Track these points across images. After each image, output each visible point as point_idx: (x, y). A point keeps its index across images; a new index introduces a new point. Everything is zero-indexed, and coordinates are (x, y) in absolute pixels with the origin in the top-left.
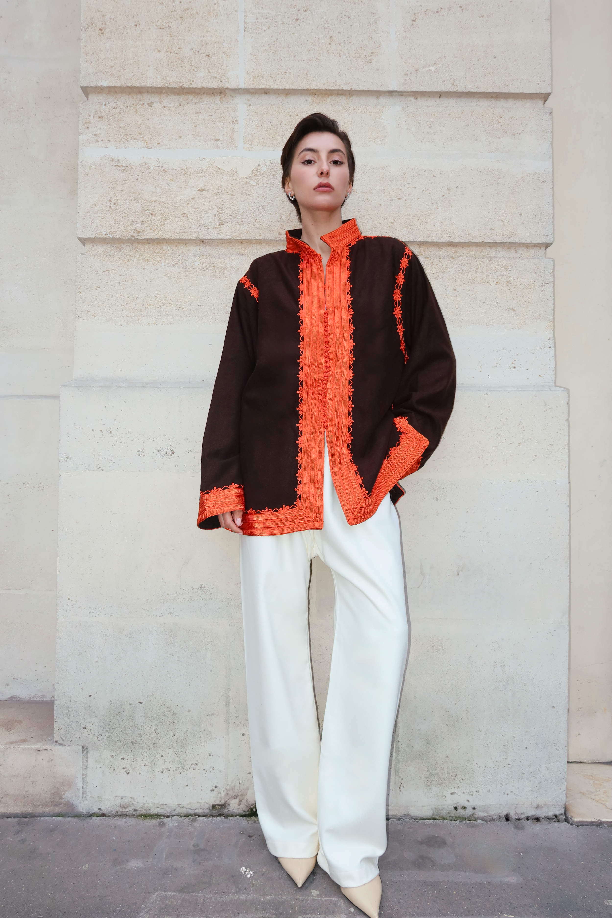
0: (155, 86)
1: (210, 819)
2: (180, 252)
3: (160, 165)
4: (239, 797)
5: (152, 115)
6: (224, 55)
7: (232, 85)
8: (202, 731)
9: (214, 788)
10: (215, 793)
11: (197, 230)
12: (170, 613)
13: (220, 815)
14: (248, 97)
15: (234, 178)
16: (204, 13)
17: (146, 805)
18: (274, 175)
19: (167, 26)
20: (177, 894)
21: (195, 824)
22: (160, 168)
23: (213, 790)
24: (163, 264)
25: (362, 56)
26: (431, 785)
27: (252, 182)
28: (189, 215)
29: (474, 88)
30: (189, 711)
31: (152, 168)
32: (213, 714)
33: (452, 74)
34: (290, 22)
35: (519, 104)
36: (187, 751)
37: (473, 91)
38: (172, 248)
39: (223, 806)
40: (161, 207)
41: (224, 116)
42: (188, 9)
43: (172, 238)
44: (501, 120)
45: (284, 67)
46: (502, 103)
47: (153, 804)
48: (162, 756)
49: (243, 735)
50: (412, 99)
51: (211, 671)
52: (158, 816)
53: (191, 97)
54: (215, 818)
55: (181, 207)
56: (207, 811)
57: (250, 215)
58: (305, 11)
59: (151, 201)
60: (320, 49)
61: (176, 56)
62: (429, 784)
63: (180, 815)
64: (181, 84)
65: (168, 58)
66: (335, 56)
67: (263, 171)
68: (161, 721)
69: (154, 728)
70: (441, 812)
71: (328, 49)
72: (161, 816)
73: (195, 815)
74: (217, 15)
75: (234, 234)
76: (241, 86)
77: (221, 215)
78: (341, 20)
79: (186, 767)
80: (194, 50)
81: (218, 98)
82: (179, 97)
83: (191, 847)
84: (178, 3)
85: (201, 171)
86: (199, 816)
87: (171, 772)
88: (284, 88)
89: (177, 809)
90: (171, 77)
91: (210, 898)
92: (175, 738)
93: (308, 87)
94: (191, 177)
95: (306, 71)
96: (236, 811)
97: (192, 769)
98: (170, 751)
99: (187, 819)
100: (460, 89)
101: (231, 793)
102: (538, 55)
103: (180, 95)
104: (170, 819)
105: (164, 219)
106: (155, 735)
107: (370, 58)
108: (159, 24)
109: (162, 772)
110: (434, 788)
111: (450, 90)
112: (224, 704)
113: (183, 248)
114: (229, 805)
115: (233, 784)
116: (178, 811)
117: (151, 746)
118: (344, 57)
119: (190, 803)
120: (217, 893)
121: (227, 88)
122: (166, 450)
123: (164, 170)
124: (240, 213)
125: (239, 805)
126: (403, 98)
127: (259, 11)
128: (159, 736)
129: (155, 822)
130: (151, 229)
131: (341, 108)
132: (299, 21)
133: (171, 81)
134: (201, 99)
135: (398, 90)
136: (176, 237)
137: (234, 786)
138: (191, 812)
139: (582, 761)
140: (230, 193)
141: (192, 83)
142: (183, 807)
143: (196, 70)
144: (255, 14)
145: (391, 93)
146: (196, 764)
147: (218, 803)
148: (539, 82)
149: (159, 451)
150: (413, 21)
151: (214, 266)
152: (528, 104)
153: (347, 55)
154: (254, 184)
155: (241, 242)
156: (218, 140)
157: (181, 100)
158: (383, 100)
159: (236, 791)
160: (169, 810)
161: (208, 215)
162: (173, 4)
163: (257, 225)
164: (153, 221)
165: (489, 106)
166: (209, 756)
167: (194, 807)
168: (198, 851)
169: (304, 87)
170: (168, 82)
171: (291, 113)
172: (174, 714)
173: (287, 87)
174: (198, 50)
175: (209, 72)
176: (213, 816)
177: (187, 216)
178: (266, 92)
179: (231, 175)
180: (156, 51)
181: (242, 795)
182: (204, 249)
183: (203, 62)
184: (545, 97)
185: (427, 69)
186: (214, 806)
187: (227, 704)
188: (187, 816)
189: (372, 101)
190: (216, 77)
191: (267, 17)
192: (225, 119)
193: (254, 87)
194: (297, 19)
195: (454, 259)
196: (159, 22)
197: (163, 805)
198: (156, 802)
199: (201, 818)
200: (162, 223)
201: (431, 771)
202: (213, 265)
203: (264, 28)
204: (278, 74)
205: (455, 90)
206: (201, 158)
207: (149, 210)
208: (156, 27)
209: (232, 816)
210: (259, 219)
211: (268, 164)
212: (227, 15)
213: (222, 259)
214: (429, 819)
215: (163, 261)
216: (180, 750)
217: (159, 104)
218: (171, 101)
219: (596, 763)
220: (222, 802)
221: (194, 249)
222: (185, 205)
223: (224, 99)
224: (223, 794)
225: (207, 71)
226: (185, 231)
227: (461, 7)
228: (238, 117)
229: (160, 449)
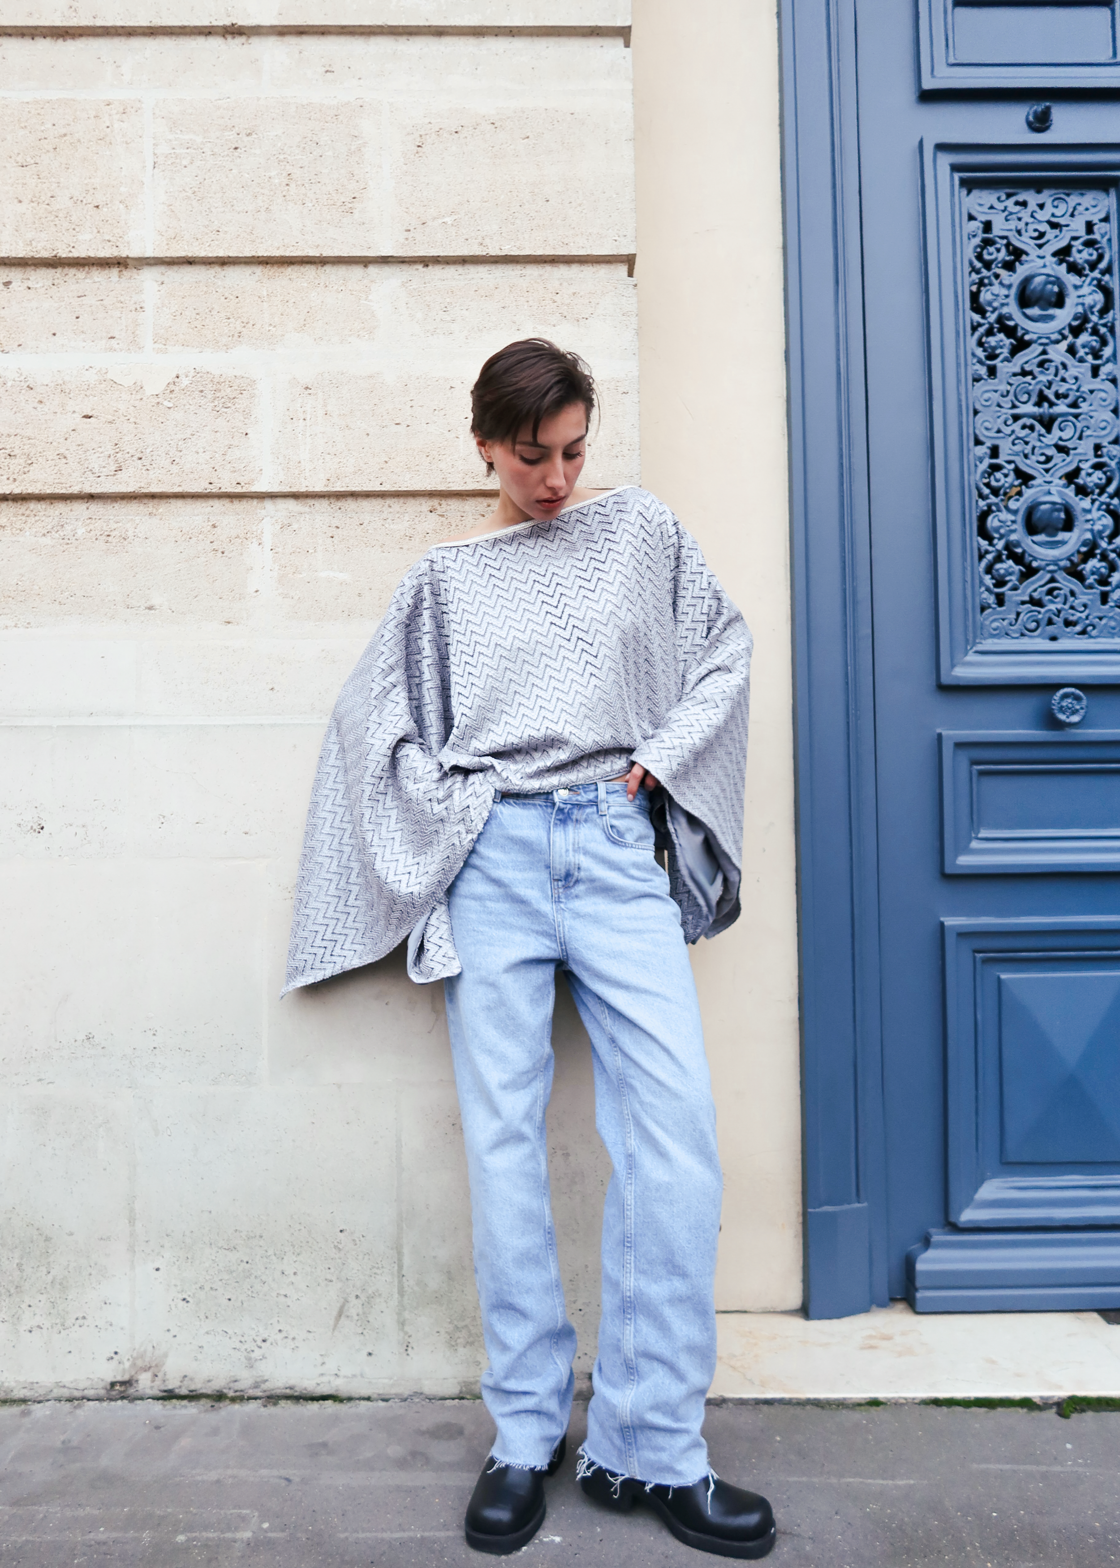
0: (14, 255)
1: (105, 1404)
2: (57, 513)
3: (22, 378)
4: (152, 1370)
5: (9, 301)
6: (121, 206)
7: (134, 251)
8: (93, 1265)
9: (113, 1355)
10: (114, 1363)
11: (81, 480)
12: (40, 1080)
13: (123, 1398)
14: (162, 269)
15: (139, 397)
16: (90, 141)
17: (6, 1384)
18: (202, 391)
19: (32, 162)
20: (7, 1508)
21: (79, 1412)
22: (22, 384)
23: (112, 1358)
24: (28, 533)
25: (340, 203)
26: (457, 1345)
27: (166, 403)
28: (68, 456)
29: (515, 249)
30: (71, 1234)
31: (9, 384)
32: (109, 1238)
33: (479, 228)
34: (226, 153)
35: (588, 271)
36: (70, 1297)
37: (513, 253)
38: (44, 507)
39: (127, 1383)
40: (24, 445)
41: (122, 300)
42: (65, 135)
43: (43, 492)
44: (557, 298)
45: (216, 223)
46: (563, 271)
47: (16, 1382)
48: (30, 1306)
49: (157, 1270)
50: (420, 267)
51: (105, 1169)
52: (24, 1401)
53: (72, 271)
54: (113, 1403)
55: (54, 444)
56: (102, 1392)
57: (164, 454)
58: (249, 135)
59: (9, 436)
60: (272, 193)
61: (46, 209)
62: (453, 1343)
63: (59, 1400)
64: (55, 253)
65: (34, 211)
66: (296, 204)
67: (183, 386)
68: (28, 1250)
69: (17, 1261)
70: (473, 1387)
71: (284, 193)
72: (29, 1400)
73: (83, 1398)
74: (111, 143)
75: (139, 485)
76: (149, 254)
77: (118, 455)
78: (304, 148)
79: (68, 1323)
80: (75, 199)
81: (115, 271)
82: (54, 271)
83: (58, 1444)
84: (49, 126)
85: (86, 387)
86: (89, 1400)
87: (44, 1331)
88: (215, 255)
89: (55, 1391)
90: (39, 242)
91: (56, 1513)
92: (50, 1277)
93: (254, 254)
94: (71, 396)
95: (250, 228)
96: (150, 1392)
97: (77, 1326)
98: (43, 1298)
99: (68, 1404)
100: (494, 251)
101: (139, 1363)
102: (615, 196)
103: (56, 268)
104: (41, 1404)
105: (30, 462)
106: (19, 1273)
107: (350, 205)
108: (19, 159)
109: (30, 1331)
110: (461, 1350)
111: (477, 253)
112: (127, 1221)
113: (61, 507)
114: (137, 1381)
115: (142, 1349)
116: (57, 1392)
117: (12, 1291)
118: (310, 205)
119: (76, 1380)
120: (68, 1506)
121: (128, 257)
122: (31, 824)
123: (28, 387)
124: (148, 450)
125: (153, 1381)
126: (405, 267)
127: (177, 136)
128: (25, 1274)
129: (15, 1410)
130: (8, 479)
131: (305, 285)
132: (239, 150)
133: (39, 248)
134: (88, 273)
135: (395, 255)
136: (48, 491)
137: (145, 1351)
138: (77, 1394)
139: (748, 1310)
140: (132, 420)
141: (73, 250)
142: (64, 1387)
143: (77, 230)
144: (170, 140)
145: (385, 260)
146: (84, 1318)
147: (119, 1378)
148: (616, 238)
149: (19, 825)
150: (419, 146)
151: (109, 536)
152: (602, 271)
153: (315, 201)
154: (170, 405)
155: (153, 496)
156: (113, 338)
157: (58, 275)
158: (373, 270)
159: (147, 1359)
160: (42, 1392)
161: (97, 455)
162: (43, 128)
163: (175, 469)
164: (11, 466)
165: (541, 276)
166: (103, 1305)
167: (81, 1386)
168: (66, 1448)
169: (248, 254)
170: (34, 250)
171: (226, 295)
172: (48, 1239)
173: (221, 254)
174: (81, 199)
175: (99, 232)
176: (111, 1400)
177: (65, 457)
178: (190, 262)
179: (134, 392)
180: (16, 201)
181: (156, 1366)
182: (95, 508)
183: (88, 217)
184: (629, 261)
185: (440, 221)
186: (113, 1384)
187: (132, 1221)
188: (70, 1400)
189: (357, 271)
190: (109, 241)
191: (189, 145)
192: (124, 305)
193: (168, 255)
194: (236, 148)
195: (483, 516)
196: (20, 156)
197: (32, 1383)
198: (22, 1379)
199: (91, 1403)
200: (26, 470)
201: (456, 1323)
202: (106, 533)
203: (185, 162)
204: (207, 234)
205: (484, 254)
206: (87, 367)
207: (6, 449)
208: (15, 164)
209: (142, 1399)
210: (177, 460)
211: (192, 373)
212: (127, 143)
213: (120, 524)
214: (453, 1399)
215: (27, 528)
216: (58, 1296)
217: (19, 284)
218: (40, 278)
219: (769, 1312)
220: (126, 1378)
221: (79, 508)
222: (62, 440)
223: (124, 272)
224: (127, 1365)
225: (96, 231)
226: (63, 481)
227: (493, 124)
228: (144, 301)
229: (22, 823)
